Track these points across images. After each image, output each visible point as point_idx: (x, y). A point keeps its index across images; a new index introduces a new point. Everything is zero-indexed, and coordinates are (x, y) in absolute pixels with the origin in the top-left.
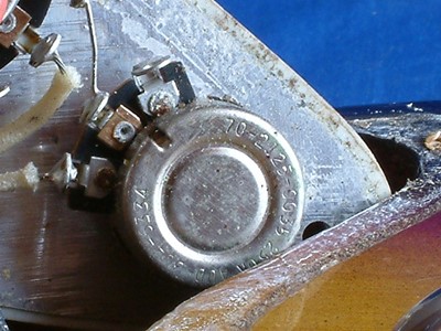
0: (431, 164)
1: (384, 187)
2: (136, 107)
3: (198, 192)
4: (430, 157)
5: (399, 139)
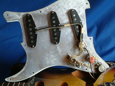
2: (99, 64)
3: (102, 68)
5: (110, 64)
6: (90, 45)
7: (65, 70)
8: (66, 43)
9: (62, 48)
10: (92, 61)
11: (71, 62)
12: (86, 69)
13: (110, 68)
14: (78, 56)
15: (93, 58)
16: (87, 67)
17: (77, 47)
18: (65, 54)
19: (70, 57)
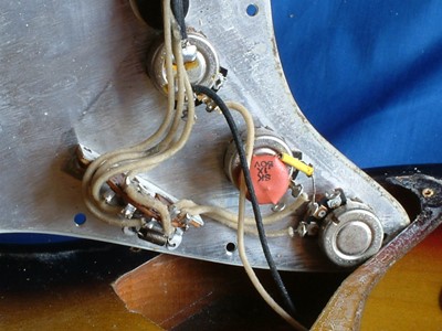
0: (425, 205)
1: (408, 220)
2: (326, 205)
3: (348, 237)
4: (424, 201)
5: (413, 190)
6: (252, 57)
7: (66, 254)
8: (53, 51)
9: (20, 98)
10: (265, 190)
11: (97, 204)
12: (231, 247)
13: (415, 228)
14: (151, 152)
15: (277, 162)
16: (233, 230)
17: (143, 76)
18: (48, 141)
19: (85, 166)
